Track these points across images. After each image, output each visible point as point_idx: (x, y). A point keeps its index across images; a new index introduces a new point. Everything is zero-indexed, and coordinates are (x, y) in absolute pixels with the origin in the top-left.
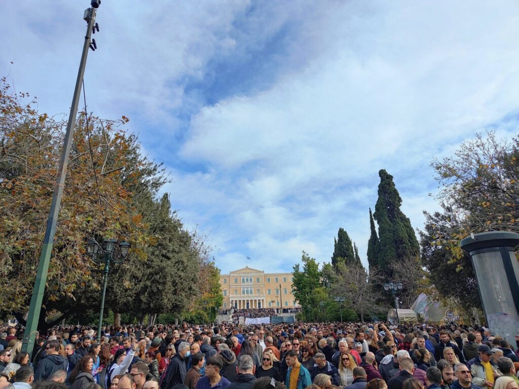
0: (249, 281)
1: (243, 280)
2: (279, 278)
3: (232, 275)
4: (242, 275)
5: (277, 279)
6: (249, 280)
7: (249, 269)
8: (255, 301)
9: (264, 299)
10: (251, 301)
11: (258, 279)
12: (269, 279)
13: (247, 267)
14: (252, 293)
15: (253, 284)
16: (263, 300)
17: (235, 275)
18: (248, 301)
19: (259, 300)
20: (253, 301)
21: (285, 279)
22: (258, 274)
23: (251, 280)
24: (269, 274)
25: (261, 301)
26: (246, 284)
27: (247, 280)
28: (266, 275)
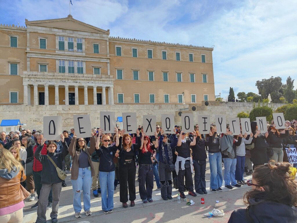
0: (75, 49)
1: (62, 45)
2: (139, 50)
3: (30, 29)
4: (60, 32)
5: (135, 51)
6: (75, 44)
7: (75, 21)
8: (90, 89)
9: (112, 86)
10: (81, 89)
11: (96, 47)
12: (119, 49)
13: (70, 16)
14: (82, 73)
15: (84, 54)
16: (107, 89)
17: (40, 30)
18: (72, 88)
19: (99, 89)
20: (86, 89)
21: (150, 52)
22: (97, 36)
23: (80, 46)
24: (118, 39)
25: (104, 90)
26: (67, 53)
27: (71, 45)
28: (113, 42)
